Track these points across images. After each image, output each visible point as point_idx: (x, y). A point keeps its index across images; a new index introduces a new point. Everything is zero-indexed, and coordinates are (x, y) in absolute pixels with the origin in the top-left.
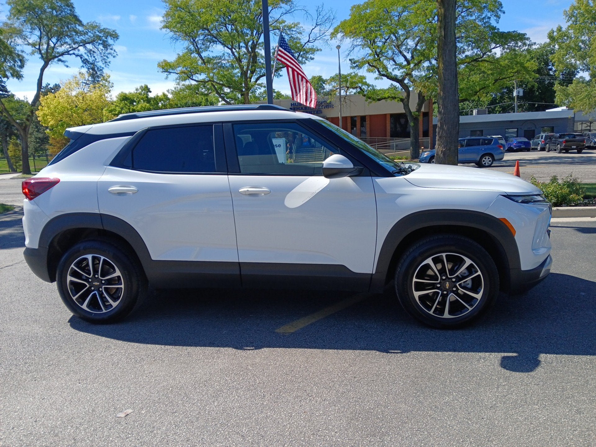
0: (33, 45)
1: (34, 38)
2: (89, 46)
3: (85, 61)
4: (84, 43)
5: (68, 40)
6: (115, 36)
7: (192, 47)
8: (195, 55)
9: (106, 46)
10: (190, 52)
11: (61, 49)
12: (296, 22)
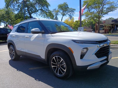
0: (61, 13)
1: (62, 12)
2: (70, 12)
3: (69, 15)
4: (69, 12)
5: (67, 11)
6: (75, 10)
7: (88, 10)
8: (89, 12)
9: (73, 12)
10: (88, 11)
11: (65, 13)
12: (113, 1)
